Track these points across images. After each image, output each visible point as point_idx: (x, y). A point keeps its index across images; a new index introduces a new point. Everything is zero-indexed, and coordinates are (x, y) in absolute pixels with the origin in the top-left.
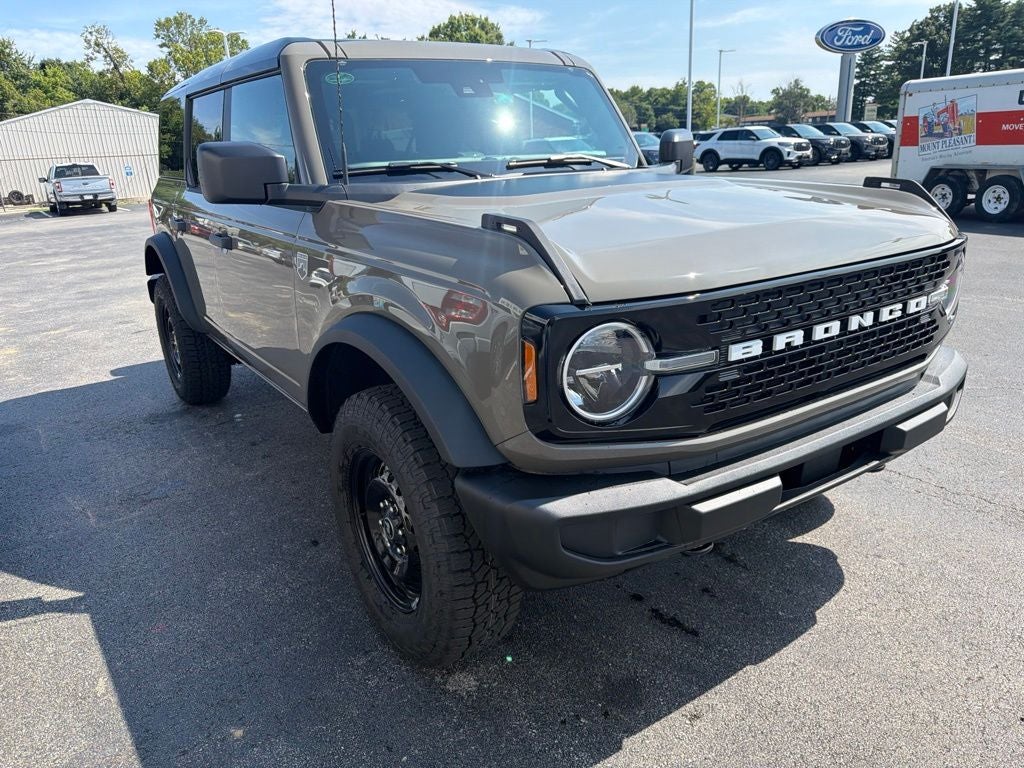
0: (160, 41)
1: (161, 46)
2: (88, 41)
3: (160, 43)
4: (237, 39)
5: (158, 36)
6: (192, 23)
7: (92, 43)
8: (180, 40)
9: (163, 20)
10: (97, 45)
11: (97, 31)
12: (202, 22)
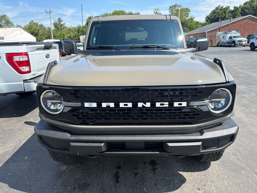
0: (170, 11)
1: (170, 12)
2: (154, 12)
3: (169, 11)
4: (188, 9)
5: (169, 10)
6: (178, 6)
7: (155, 12)
8: (174, 10)
9: (171, 6)
10: (156, 13)
11: (157, 10)
12: (180, 6)
